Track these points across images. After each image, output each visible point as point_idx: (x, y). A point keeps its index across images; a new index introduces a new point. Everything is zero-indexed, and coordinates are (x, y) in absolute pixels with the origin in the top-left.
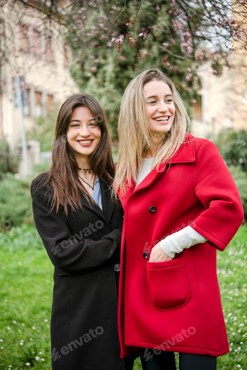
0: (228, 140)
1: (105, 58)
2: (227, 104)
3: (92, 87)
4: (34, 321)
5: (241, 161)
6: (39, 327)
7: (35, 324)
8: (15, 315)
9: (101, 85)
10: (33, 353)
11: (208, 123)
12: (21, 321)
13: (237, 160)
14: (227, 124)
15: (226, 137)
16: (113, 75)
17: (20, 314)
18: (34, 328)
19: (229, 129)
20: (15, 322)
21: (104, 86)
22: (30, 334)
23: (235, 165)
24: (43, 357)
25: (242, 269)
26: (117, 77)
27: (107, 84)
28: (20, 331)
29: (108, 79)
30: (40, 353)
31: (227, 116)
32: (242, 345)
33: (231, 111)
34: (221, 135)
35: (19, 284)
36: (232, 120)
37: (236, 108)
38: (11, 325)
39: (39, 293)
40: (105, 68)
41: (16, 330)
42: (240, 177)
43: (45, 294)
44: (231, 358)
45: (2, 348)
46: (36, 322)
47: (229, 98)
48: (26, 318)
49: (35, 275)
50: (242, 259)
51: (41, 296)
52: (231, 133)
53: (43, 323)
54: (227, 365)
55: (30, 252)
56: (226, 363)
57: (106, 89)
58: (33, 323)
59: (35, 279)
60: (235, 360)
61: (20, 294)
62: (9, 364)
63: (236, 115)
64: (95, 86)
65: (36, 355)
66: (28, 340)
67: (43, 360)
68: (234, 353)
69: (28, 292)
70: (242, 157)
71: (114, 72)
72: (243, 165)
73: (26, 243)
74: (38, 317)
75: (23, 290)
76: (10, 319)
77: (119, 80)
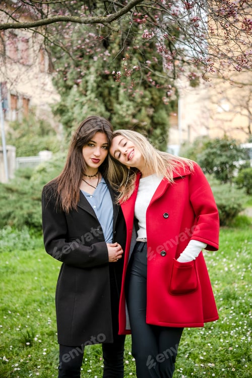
0: (203, 149)
1: (88, 68)
2: (203, 112)
3: (75, 96)
4: (28, 311)
5: (215, 169)
6: (32, 316)
7: (28, 314)
8: (9, 306)
9: (84, 94)
10: (31, 336)
11: (183, 130)
12: (15, 311)
13: (212, 169)
14: (203, 132)
15: (201, 145)
16: (95, 85)
17: (14, 305)
18: (28, 317)
19: (204, 137)
20: (10, 312)
21: (86, 95)
22: (25, 322)
23: (210, 174)
24: (40, 339)
25: (214, 269)
26: (98, 86)
27: (88, 93)
28: (15, 319)
29: (90, 88)
30: (37, 336)
31: (202, 124)
32: (212, 329)
33: (207, 119)
34: (196, 143)
35: (9, 281)
36: (208, 128)
37: (211, 118)
38: (7, 314)
39: (30, 287)
40: (87, 78)
41: (12, 319)
42: (215, 184)
43: (35, 289)
44: (203, 340)
45: (2, 332)
46: (29, 312)
47: (205, 107)
48: (19, 309)
49: (23, 273)
50: (215, 260)
51: (31, 290)
52: (206, 141)
53: (35, 313)
54: (200, 345)
55: (15, 252)
56: (198, 344)
57: (88, 98)
58: (27, 313)
59: (23, 276)
60: (206, 342)
61: (12, 289)
62: (10, 345)
63: (211, 124)
64: (78, 95)
65: (34, 337)
66: (23, 326)
67: (40, 341)
68: (205, 336)
69: (18, 287)
70: (216, 166)
71: (95, 81)
72: (217, 173)
73: (11, 244)
74: (31, 308)
75: (13, 285)
76: (5, 310)
77: (100, 89)
